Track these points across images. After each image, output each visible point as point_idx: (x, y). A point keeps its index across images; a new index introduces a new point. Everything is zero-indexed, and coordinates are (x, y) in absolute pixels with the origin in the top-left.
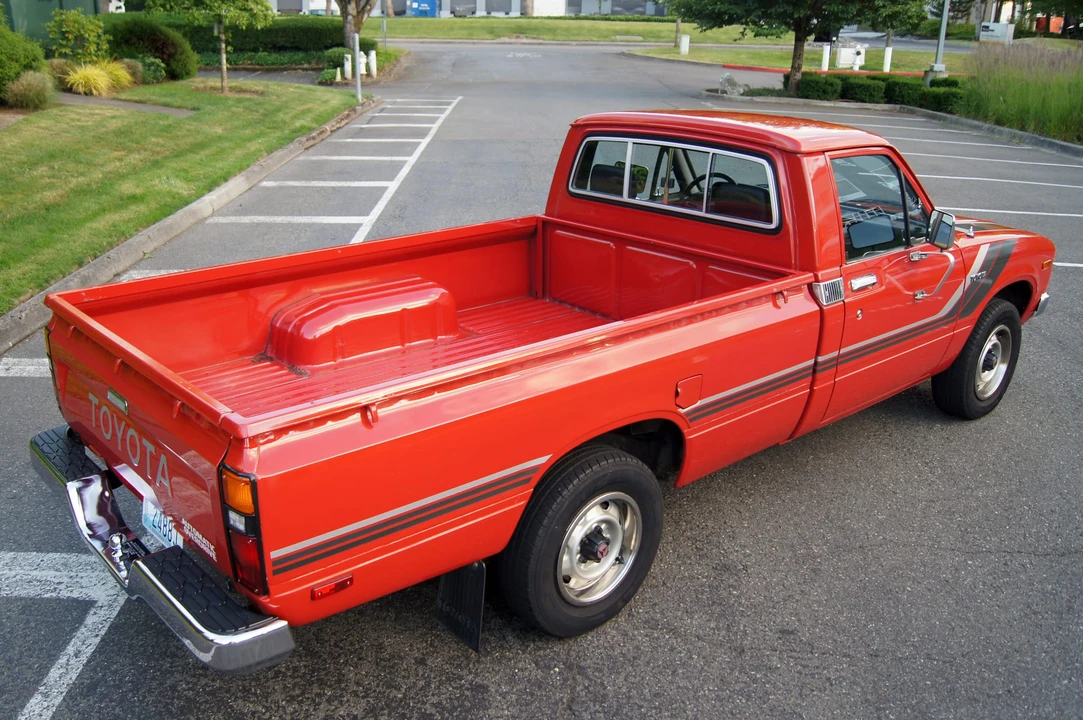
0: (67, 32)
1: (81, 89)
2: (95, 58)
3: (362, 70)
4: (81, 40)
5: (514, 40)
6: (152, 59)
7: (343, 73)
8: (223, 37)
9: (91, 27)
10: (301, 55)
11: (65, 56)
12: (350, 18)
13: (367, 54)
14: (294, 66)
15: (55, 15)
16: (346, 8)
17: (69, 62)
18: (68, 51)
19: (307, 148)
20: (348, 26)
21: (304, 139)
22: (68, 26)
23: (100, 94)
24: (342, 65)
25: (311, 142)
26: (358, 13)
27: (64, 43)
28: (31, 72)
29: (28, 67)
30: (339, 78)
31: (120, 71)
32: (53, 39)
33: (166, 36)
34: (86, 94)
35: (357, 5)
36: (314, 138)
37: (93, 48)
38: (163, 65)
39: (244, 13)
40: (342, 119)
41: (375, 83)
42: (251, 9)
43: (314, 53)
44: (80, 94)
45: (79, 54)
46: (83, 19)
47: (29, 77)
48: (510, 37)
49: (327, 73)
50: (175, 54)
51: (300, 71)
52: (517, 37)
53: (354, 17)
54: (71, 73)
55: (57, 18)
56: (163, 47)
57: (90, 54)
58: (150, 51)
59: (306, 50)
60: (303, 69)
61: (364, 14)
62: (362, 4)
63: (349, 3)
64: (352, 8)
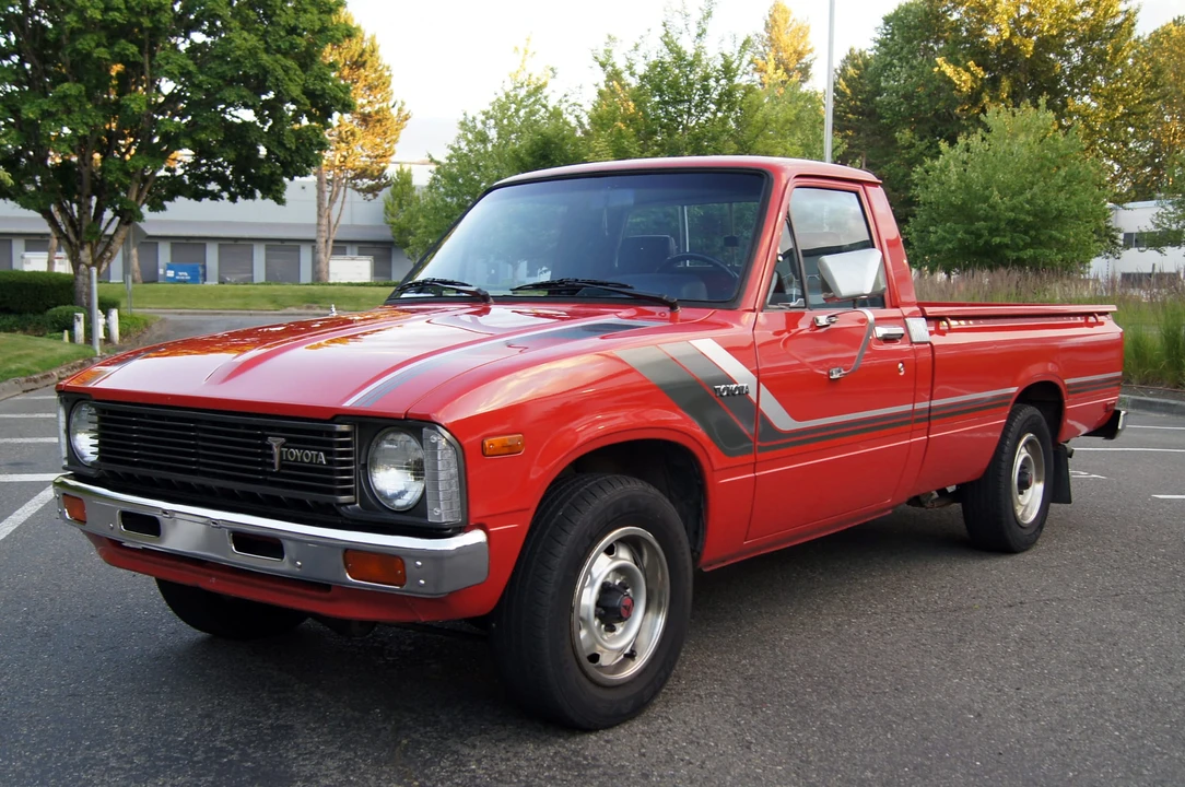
3: (99, 334)
5: (303, 311)
7: (72, 339)
12: (83, 266)
13: (107, 313)
16: (78, 255)
19: (27, 391)
20: (80, 278)
21: (23, 379)
24: (71, 328)
25: (32, 385)
26: (94, 260)
35: (93, 251)
36: (35, 381)
40: (74, 367)
43: (31, 316)
48: (299, 307)
52: (308, 308)
53: (88, 266)
59: (19, 313)
61: (102, 262)
62: (100, 249)
63: (82, 248)
64: (85, 255)
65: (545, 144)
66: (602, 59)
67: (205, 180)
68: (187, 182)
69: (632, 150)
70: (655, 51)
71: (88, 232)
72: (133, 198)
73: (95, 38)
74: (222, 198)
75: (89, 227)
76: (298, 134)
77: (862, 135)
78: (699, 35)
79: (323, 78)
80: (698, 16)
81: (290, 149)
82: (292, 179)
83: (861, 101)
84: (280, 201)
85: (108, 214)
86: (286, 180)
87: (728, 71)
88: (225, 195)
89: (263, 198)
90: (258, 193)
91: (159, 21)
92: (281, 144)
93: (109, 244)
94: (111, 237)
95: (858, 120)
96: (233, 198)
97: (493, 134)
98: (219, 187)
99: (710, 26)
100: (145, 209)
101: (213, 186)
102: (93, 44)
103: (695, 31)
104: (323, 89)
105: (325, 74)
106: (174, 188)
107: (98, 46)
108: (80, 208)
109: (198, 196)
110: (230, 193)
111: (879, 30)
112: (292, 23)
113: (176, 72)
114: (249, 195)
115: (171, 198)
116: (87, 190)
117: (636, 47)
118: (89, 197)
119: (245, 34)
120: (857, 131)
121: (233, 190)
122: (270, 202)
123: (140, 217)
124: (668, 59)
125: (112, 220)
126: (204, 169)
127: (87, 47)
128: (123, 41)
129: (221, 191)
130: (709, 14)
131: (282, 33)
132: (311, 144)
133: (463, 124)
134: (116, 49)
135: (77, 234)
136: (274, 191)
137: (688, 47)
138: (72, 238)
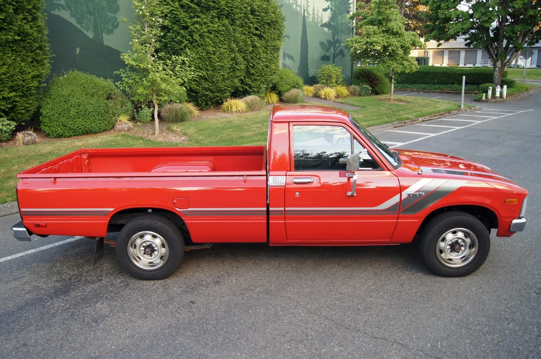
0: (325, 74)
1: (323, 97)
2: (334, 84)
3: (498, 94)
4: (330, 77)
6: (365, 86)
7: (486, 96)
8: (393, 77)
10: (475, 86)
11: (323, 83)
12: (497, 68)
13: (502, 87)
14: (471, 92)
16: (495, 64)
17: (323, 86)
18: (325, 81)
19: (397, 127)
20: (496, 73)
21: (398, 122)
23: (331, 99)
24: (486, 92)
25: (401, 125)
26: (502, 66)
27: (323, 78)
28: (295, 89)
29: (294, 87)
30: (484, 98)
31: (344, 90)
33: (374, 76)
34: (325, 99)
37: (334, 80)
38: (371, 88)
40: (436, 116)
41: (504, 101)
44: (322, 99)
45: (328, 83)
47: (294, 91)
49: (478, 96)
50: (377, 84)
51: (473, 94)
53: (499, 68)
54: (321, 90)
56: (372, 81)
57: (332, 82)
58: (366, 82)
60: (475, 94)
61: (505, 67)
62: (505, 61)
64: (499, 64)
72: (520, 41)
75: (501, 53)
116: (501, 39)
135: (496, 56)
138: (494, 57)
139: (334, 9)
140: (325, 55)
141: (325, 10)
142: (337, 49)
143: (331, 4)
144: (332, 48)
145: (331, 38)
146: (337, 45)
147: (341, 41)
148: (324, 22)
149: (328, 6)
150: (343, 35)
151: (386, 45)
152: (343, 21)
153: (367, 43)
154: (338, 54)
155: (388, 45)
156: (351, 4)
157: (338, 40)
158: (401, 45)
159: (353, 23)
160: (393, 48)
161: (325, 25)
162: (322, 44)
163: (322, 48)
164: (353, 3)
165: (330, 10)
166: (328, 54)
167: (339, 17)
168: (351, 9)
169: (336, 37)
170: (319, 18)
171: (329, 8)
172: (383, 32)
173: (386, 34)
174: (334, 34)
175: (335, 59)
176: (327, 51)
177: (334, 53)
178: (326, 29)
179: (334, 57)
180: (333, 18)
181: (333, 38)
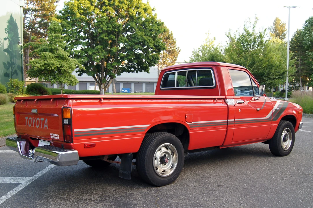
0: (14, 85)
2: (22, 93)
4: (17, 88)
9: (21, 84)
15: (10, 80)
16: (101, 86)
17: (13, 94)
18: (13, 91)
22: (14, 83)
26: (104, 87)
27: (12, 88)
29: (2, 92)
32: (9, 87)
33: (44, 89)
35: (104, 85)
37: (21, 90)
39: (69, 81)
42: (71, 80)
45: (17, 92)
46: (19, 81)
53: (103, 89)
54: (14, 97)
55: (10, 81)
56: (43, 92)
57: (20, 92)
58: (39, 93)
61: (106, 88)
62: (106, 85)
63: (102, 85)
64: (102, 86)
65: (212, 56)
66: (228, 35)
67: (130, 68)
68: (126, 68)
69: (235, 58)
70: (242, 32)
71: (103, 81)
72: (114, 73)
73: (105, 34)
74: (134, 72)
75: (103, 80)
76: (153, 56)
77: (299, 52)
78: (253, 28)
79: (158, 42)
80: (253, 23)
81: (150, 60)
82: (151, 67)
83: (299, 43)
84: (148, 72)
85: (108, 76)
86: (150, 67)
87: (261, 36)
88: (135, 71)
89: (144, 72)
90: (143, 71)
91: (119, 30)
92: (148, 58)
93: (108, 84)
94: (108, 82)
95: (298, 48)
96: (137, 72)
97: (201, 54)
98: (134, 69)
99: (257, 25)
100: (116, 75)
101: (132, 69)
102: (104, 36)
103: (252, 26)
104: (159, 44)
105: (159, 41)
106: (123, 70)
107: (105, 36)
108: (101, 75)
109: (129, 72)
110: (136, 71)
111: (304, 24)
112: (151, 28)
113: (124, 41)
114: (141, 71)
115: (122, 72)
116: (103, 71)
117: (237, 31)
118: (103, 72)
119: (140, 32)
120: (298, 51)
121: (137, 70)
122: (146, 73)
123: (115, 77)
124: (245, 34)
125: (109, 78)
126: (130, 65)
127: (103, 37)
128: (111, 35)
129: (134, 70)
130: (256, 22)
131: (149, 31)
132: (156, 58)
133: (193, 52)
134: (110, 37)
135: (101, 81)
136: (146, 70)
137: (250, 31)
138: (99, 82)
139: (10, 39)
140: (6, 72)
141: (5, 39)
142: (13, 69)
143: (8, 35)
144: (10, 68)
145: (9, 61)
146: (13, 66)
147: (15, 64)
148: (5, 48)
149: (7, 37)
150: (16, 60)
151: (59, 66)
152: (16, 49)
153: (45, 64)
154: (14, 73)
155: (60, 66)
156: (19, 37)
157: (13, 62)
158: (69, 67)
159: (22, 52)
160: (64, 68)
161: (5, 50)
162: (4, 64)
163: (5, 67)
164: (21, 37)
165: (8, 40)
166: (8, 72)
167: (14, 46)
168: (20, 41)
169: (12, 61)
170: (2, 45)
171: (8, 38)
172: (55, 57)
173: (57, 59)
174: (11, 58)
175: (13, 76)
176: (8, 69)
177: (12, 72)
178: (6, 54)
179: (12, 75)
180: (10, 46)
181: (11, 60)
